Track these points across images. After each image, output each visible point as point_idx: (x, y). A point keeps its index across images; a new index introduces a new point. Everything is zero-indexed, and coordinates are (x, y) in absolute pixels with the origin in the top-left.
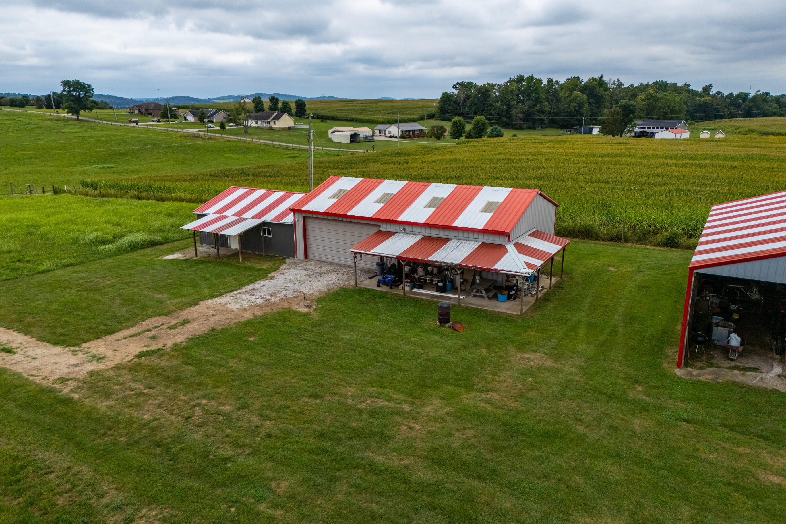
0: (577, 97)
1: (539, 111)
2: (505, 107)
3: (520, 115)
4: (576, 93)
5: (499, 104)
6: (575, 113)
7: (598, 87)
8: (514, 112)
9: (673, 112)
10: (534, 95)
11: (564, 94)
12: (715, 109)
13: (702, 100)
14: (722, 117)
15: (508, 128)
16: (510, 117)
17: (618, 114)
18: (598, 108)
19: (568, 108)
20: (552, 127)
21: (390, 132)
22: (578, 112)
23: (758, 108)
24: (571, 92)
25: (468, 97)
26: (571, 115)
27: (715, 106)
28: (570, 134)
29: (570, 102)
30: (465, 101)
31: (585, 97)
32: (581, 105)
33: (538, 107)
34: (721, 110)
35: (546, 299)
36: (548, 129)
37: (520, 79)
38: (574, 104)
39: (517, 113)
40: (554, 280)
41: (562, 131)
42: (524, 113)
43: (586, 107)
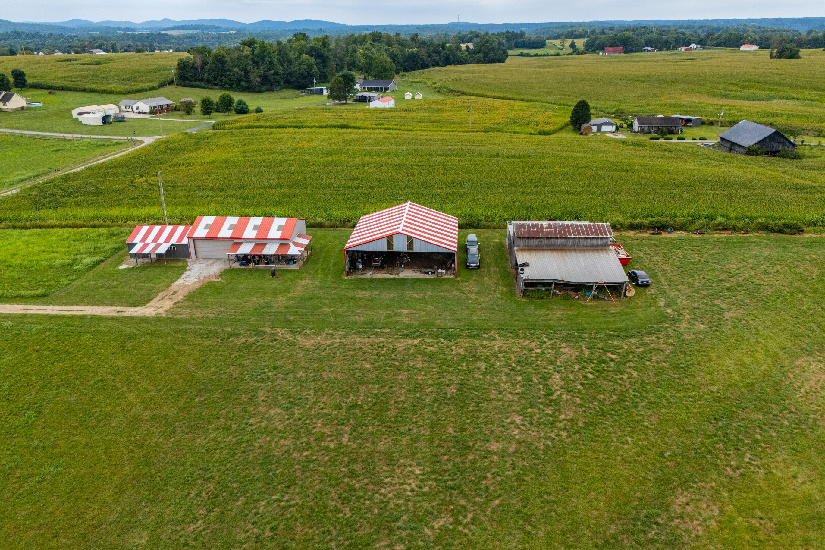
0: (306, 59)
1: (274, 74)
2: (242, 72)
3: (258, 79)
4: (304, 56)
5: (236, 69)
6: (306, 74)
7: (322, 47)
8: (251, 77)
9: (385, 70)
10: (267, 59)
11: (294, 55)
12: (421, 59)
13: (410, 50)
14: (427, 66)
15: (249, 92)
16: (249, 81)
17: (340, 83)
18: (325, 67)
19: (300, 69)
20: (287, 87)
21: (137, 108)
22: (308, 73)
23: (454, 56)
24: (300, 54)
25: (205, 63)
26: (304, 77)
27: (420, 57)
28: (304, 96)
29: (300, 64)
30: (203, 66)
31: (312, 60)
32: (310, 67)
33: (273, 71)
34: (425, 60)
36: (285, 90)
37: (251, 43)
38: (305, 67)
39: (255, 77)
40: (309, 252)
41: (298, 92)
42: (260, 76)
43: (315, 69)
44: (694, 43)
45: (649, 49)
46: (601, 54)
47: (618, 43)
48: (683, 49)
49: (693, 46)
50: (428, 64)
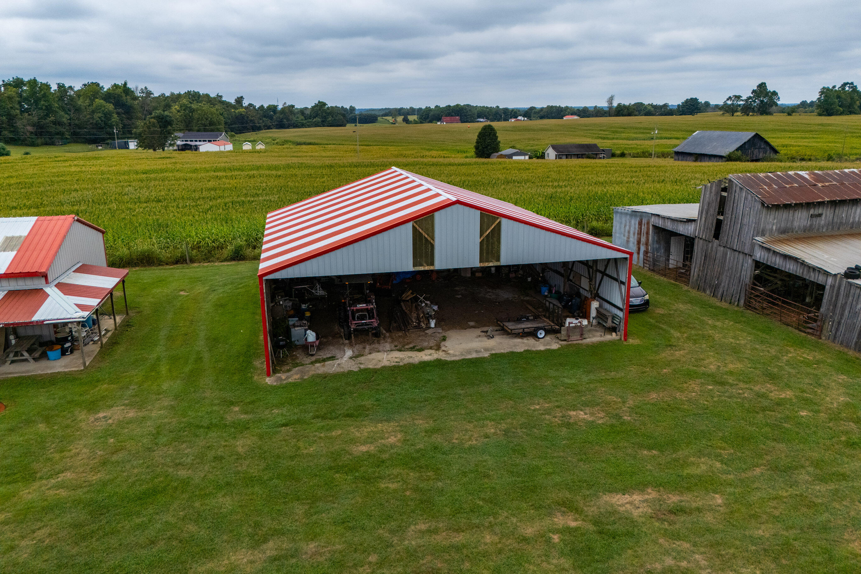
0: (101, 106)
1: (54, 123)
2: (4, 118)
3: (30, 128)
4: (98, 101)
6: (103, 125)
7: (123, 95)
8: (19, 124)
9: (211, 124)
10: (42, 102)
11: (84, 102)
12: (251, 121)
13: (237, 111)
14: (259, 129)
16: (15, 131)
17: (154, 125)
18: (130, 118)
19: (93, 118)
20: (76, 142)
22: (106, 124)
23: (288, 120)
24: (92, 101)
26: (97, 126)
27: (250, 118)
28: (102, 150)
29: (93, 112)
31: (111, 107)
32: (107, 115)
33: (52, 118)
34: (256, 121)
35: (114, 342)
36: (72, 144)
37: (18, 83)
38: (100, 115)
39: (24, 126)
40: (119, 319)
41: (93, 146)
42: (34, 125)
43: (115, 118)
44: (520, 116)
45: (482, 120)
46: (439, 123)
47: (453, 114)
48: (513, 120)
49: (520, 118)
50: (260, 127)
